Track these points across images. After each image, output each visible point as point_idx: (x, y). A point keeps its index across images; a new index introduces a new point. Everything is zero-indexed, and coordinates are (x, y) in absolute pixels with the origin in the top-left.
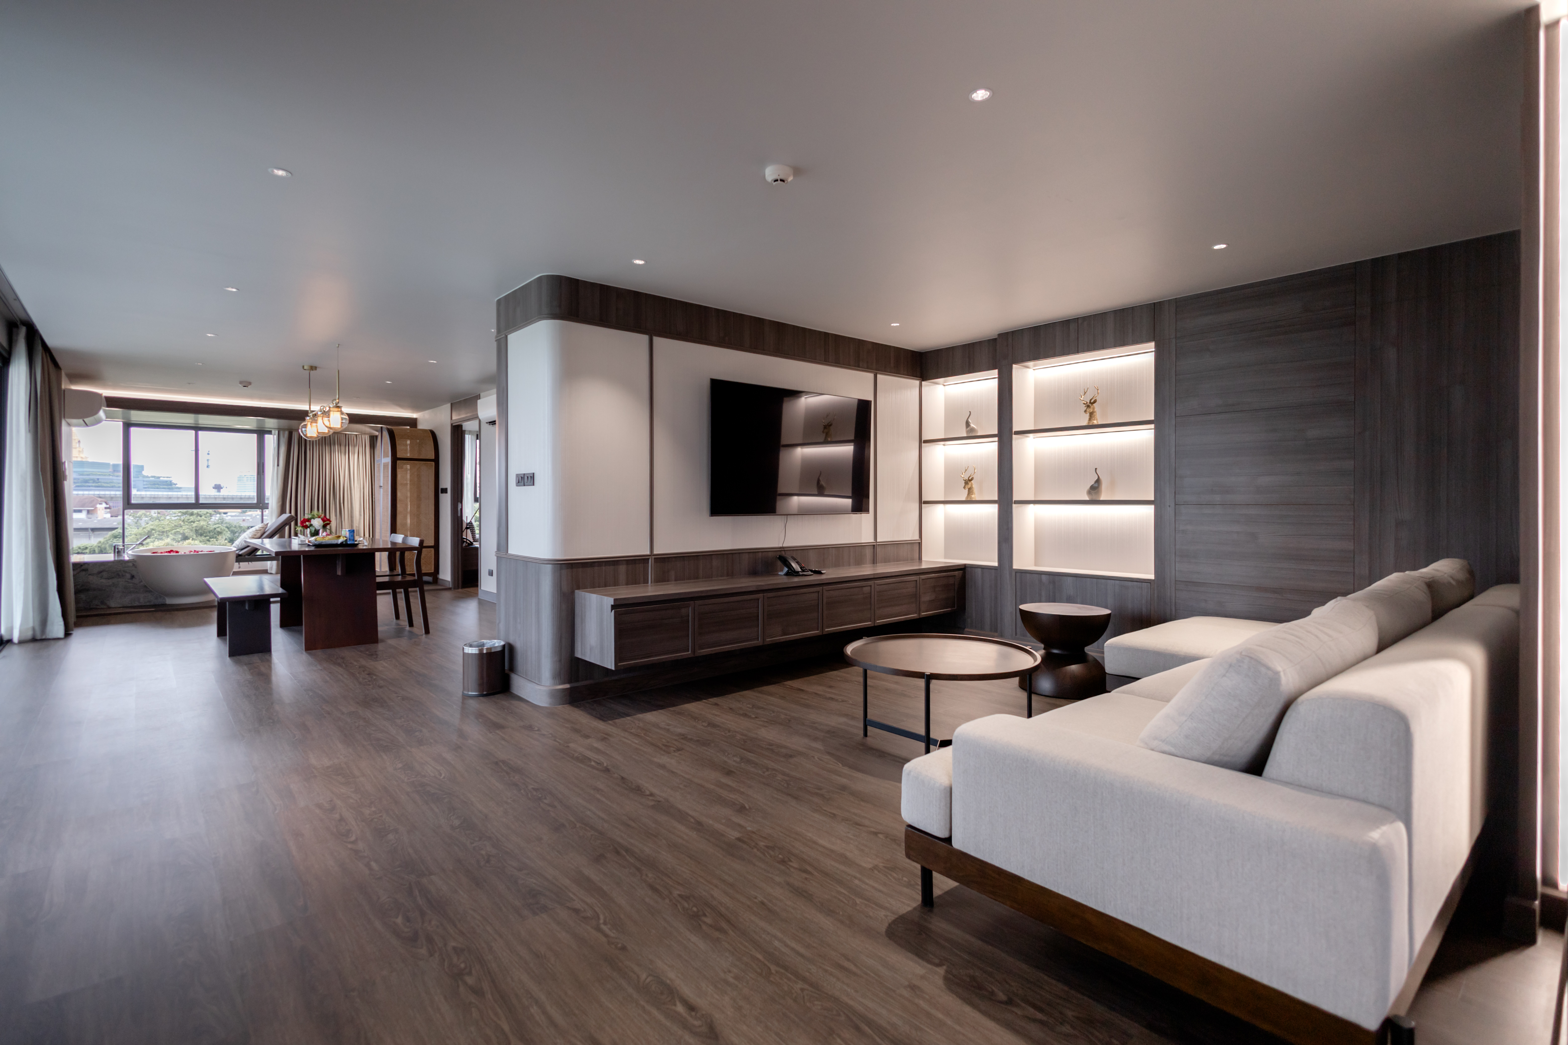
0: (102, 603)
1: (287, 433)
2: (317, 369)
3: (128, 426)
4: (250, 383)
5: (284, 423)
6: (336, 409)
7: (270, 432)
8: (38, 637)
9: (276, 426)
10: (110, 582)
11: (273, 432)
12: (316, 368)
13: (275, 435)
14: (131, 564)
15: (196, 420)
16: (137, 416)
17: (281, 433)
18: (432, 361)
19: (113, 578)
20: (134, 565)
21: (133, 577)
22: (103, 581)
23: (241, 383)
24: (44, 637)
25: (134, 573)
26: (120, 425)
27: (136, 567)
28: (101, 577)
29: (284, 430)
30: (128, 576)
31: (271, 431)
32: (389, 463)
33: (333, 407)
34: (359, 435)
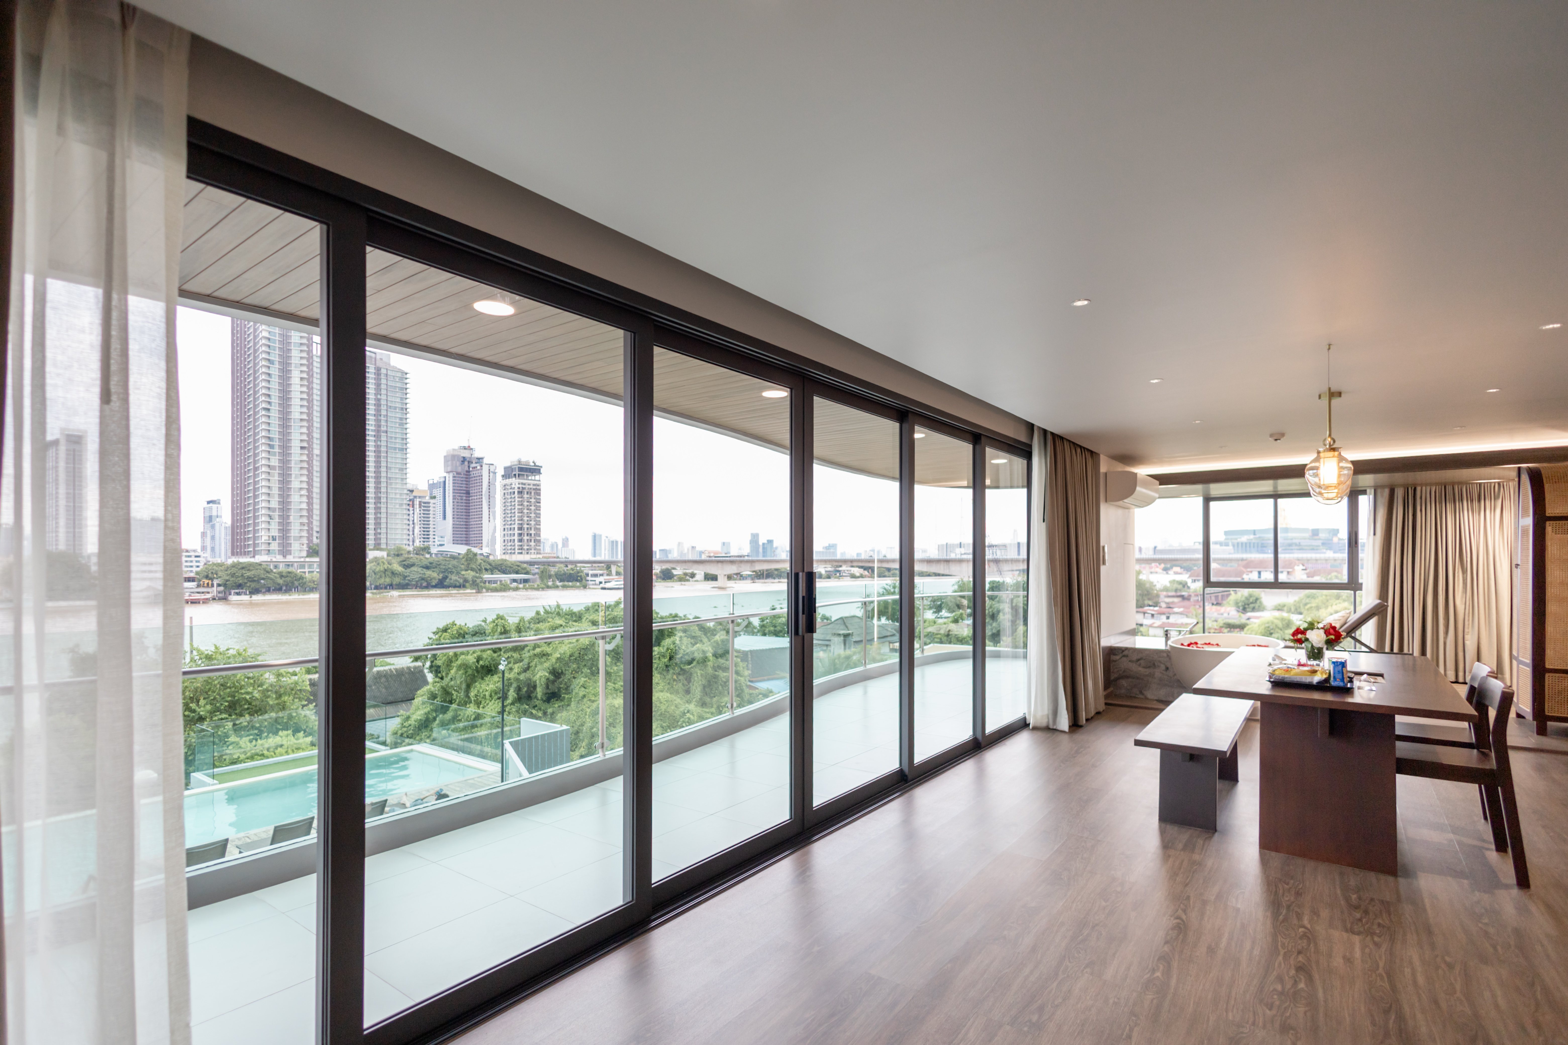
0: (1141, 693)
1: (1387, 492)
2: (1342, 395)
3: (1207, 500)
4: (1283, 435)
5: (1382, 478)
6: (1331, 454)
7: (1364, 492)
8: (1051, 727)
9: (1372, 483)
10: (1148, 671)
11: (1368, 491)
12: (1339, 394)
13: (1370, 494)
14: (1165, 655)
15: (1275, 487)
16: (1216, 489)
17: (1379, 491)
18: (1551, 326)
19: (1149, 667)
20: (1168, 656)
21: (1167, 669)
22: (1140, 669)
23: (1271, 436)
24: (1055, 727)
25: (1169, 665)
26: (1200, 500)
27: (1170, 659)
28: (1140, 665)
29: (1382, 487)
30: (1163, 667)
31: (1366, 490)
32: (1529, 526)
33: (1324, 451)
34: (1503, 482)
